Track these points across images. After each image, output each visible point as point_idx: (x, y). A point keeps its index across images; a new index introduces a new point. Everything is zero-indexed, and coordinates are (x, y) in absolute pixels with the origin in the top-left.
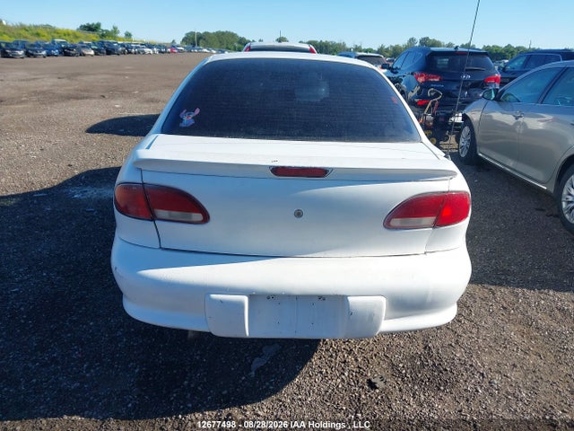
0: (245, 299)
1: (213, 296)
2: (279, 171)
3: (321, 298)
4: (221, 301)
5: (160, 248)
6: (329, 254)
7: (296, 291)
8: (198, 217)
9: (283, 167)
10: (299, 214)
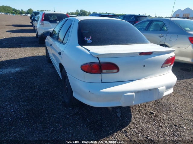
0: (134, 93)
1: (125, 94)
2: (141, 54)
3: (150, 90)
4: (128, 95)
5: (102, 82)
6: (149, 77)
7: (147, 89)
8: (115, 71)
9: (143, 53)
10: (144, 66)
